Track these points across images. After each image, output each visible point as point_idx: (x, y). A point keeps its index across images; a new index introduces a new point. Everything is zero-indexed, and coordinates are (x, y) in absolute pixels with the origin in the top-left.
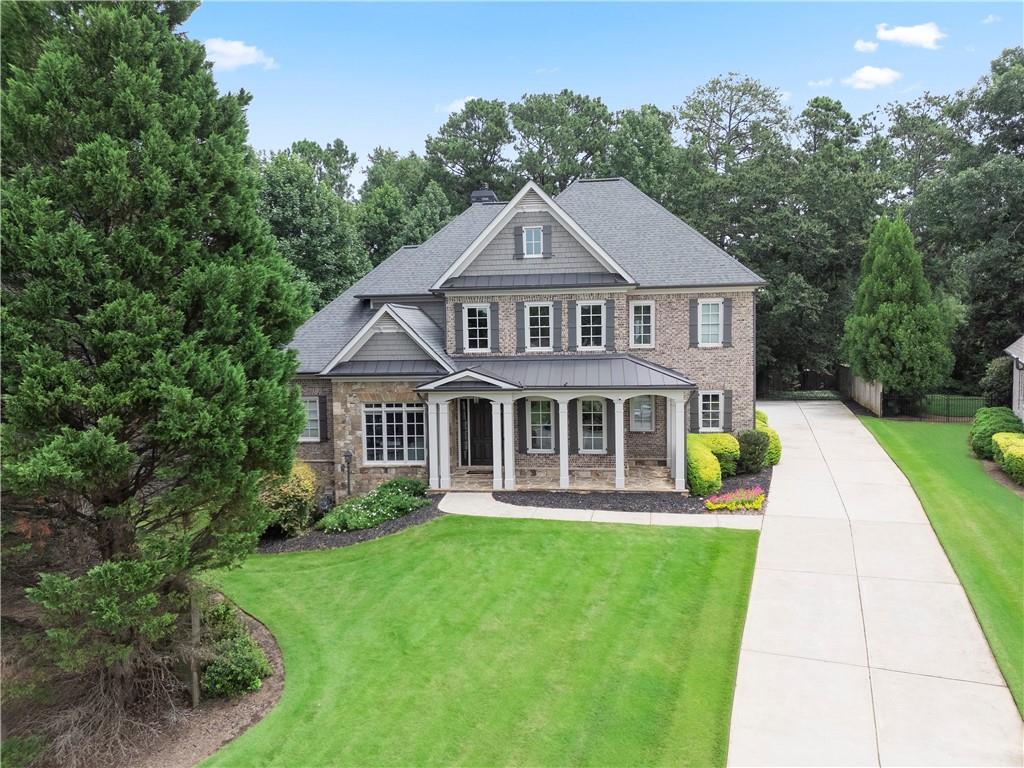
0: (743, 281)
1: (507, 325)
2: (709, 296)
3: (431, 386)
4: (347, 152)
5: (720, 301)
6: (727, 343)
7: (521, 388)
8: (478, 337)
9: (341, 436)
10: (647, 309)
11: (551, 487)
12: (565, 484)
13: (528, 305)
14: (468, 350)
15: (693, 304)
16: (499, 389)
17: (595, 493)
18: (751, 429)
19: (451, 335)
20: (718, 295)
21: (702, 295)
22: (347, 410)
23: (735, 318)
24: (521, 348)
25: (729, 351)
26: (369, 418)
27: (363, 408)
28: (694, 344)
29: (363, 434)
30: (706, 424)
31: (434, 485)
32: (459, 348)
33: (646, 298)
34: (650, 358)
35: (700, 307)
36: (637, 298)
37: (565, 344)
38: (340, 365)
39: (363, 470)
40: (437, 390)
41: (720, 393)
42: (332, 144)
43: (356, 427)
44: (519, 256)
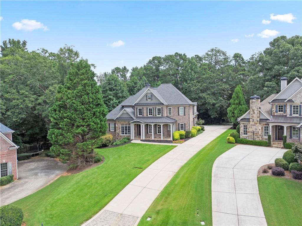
0: (187, 104)
1: (145, 112)
2: (181, 106)
3: (131, 122)
4: (126, 69)
5: (183, 107)
6: (184, 115)
7: (145, 123)
8: (141, 113)
9: (117, 130)
10: (171, 108)
11: (151, 139)
12: (153, 139)
13: (148, 108)
14: (138, 116)
15: (179, 108)
16: (142, 123)
17: (158, 140)
18: (189, 130)
19: (136, 113)
20: (183, 106)
21: (180, 106)
22: (118, 126)
23: (186, 110)
24: (147, 115)
25: (185, 116)
26: (122, 127)
27: (121, 126)
28: (179, 115)
29: (121, 130)
30: (181, 129)
31: (131, 139)
32: (137, 115)
33: (170, 107)
34: (171, 117)
35: (180, 108)
36: (169, 107)
37: (155, 115)
38: (117, 118)
39: (121, 136)
40: (132, 123)
41: (183, 124)
42: (123, 67)
43: (120, 129)
44: (147, 100)
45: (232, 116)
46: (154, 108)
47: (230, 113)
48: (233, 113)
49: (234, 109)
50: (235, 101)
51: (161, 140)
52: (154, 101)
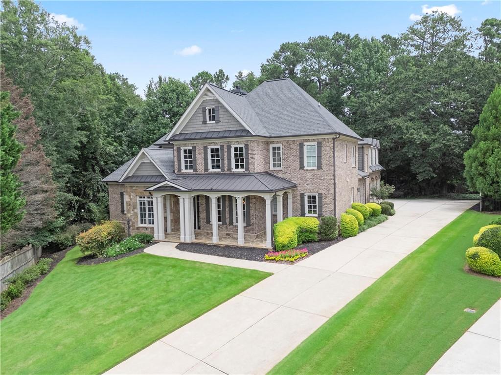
0: (325, 132)
1: (200, 158)
2: (309, 141)
3: (152, 189)
5: (315, 143)
6: (319, 167)
10: (279, 148)
13: (210, 148)
14: (184, 170)
15: (301, 146)
18: (333, 216)
19: (176, 163)
20: (314, 140)
21: (306, 141)
22: (131, 199)
23: (323, 153)
24: (206, 169)
25: (320, 172)
26: (141, 204)
27: (138, 199)
28: (302, 167)
29: (138, 211)
30: (310, 212)
31: (156, 238)
33: (277, 142)
34: (280, 175)
35: (305, 148)
36: (273, 143)
39: (138, 228)
41: (316, 195)
43: (135, 208)
44: (205, 122)
45: (480, 174)
46: (225, 147)
47: (474, 165)
48: (483, 164)
49: (485, 153)
50: (489, 129)
51: (237, 247)
52: (224, 125)
